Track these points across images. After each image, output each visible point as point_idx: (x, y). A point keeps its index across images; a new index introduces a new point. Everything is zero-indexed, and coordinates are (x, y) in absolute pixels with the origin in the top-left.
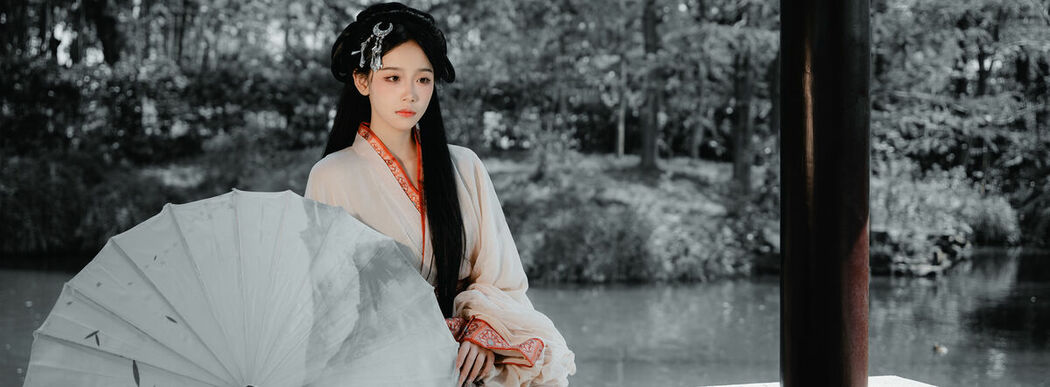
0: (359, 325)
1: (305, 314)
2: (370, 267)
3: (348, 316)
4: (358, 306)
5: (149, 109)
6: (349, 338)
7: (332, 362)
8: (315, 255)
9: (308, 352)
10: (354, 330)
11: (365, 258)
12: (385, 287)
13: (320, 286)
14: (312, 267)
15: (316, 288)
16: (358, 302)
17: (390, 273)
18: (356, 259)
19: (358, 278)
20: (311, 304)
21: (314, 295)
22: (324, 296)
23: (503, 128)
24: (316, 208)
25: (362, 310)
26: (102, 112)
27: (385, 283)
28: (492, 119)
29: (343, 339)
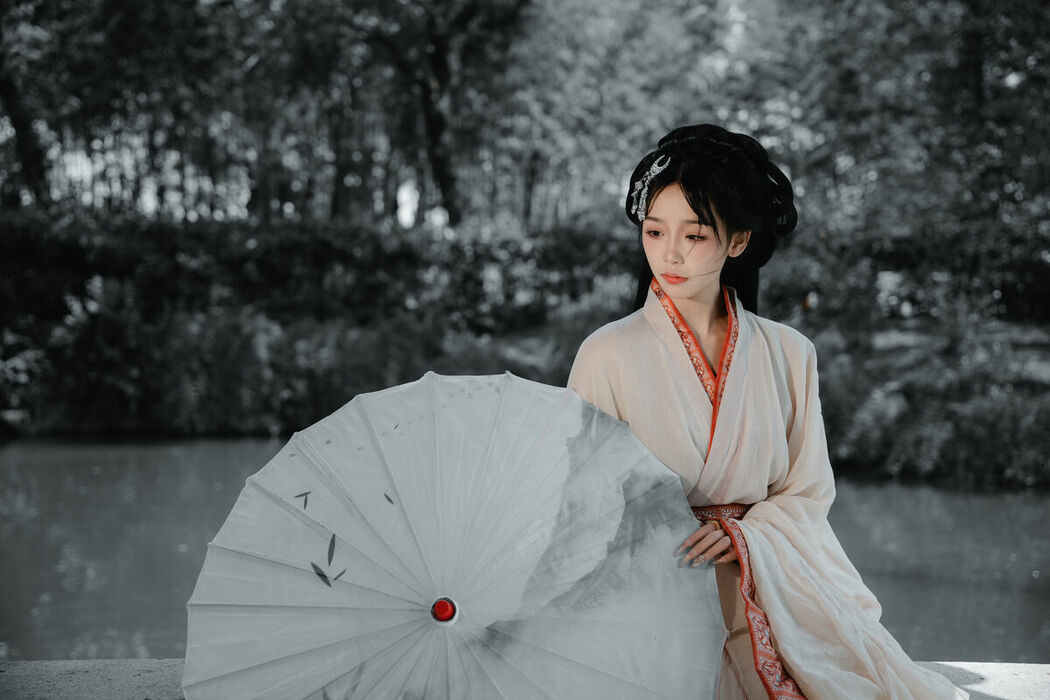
0: (603, 567)
1: (540, 534)
2: (641, 501)
3: (592, 551)
4: (609, 543)
5: (492, 276)
6: (587, 578)
7: (557, 602)
8: (576, 469)
9: (531, 580)
10: (595, 571)
11: (638, 490)
12: (652, 531)
13: (571, 506)
14: (569, 480)
15: (565, 506)
16: (611, 537)
17: (664, 516)
18: (627, 488)
19: (622, 511)
20: (554, 524)
21: (560, 514)
22: (571, 520)
23: (904, 291)
24: (596, 415)
25: (613, 549)
26: (445, 278)
27: (654, 527)
28: (889, 281)
29: (578, 578)
